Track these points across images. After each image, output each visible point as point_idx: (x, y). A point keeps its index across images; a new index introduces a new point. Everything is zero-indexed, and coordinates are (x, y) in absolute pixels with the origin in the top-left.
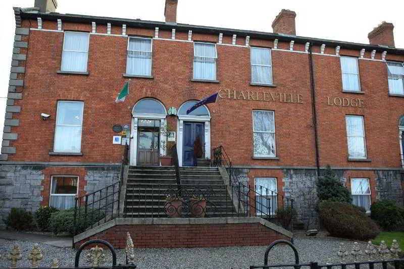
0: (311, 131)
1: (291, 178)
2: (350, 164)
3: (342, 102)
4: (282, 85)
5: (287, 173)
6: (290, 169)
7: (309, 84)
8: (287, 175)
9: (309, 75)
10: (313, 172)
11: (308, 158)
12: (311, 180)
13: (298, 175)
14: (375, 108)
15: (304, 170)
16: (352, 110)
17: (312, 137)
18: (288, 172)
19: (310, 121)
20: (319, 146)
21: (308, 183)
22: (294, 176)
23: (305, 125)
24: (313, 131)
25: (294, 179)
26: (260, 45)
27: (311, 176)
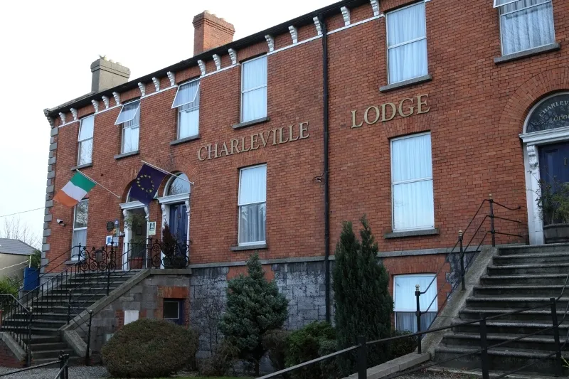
0: (320, 187)
1: (285, 279)
2: (391, 245)
3: (381, 113)
4: (278, 113)
5: (278, 270)
6: (282, 264)
7: (321, 96)
8: (279, 275)
9: (321, 80)
10: (319, 266)
11: (312, 240)
12: (316, 283)
13: (295, 274)
14: (458, 104)
15: (305, 264)
16: (400, 127)
17: (320, 198)
18: (280, 270)
19: (319, 170)
20: (332, 215)
21: (312, 289)
22: (289, 276)
23: (311, 177)
24: (323, 187)
25: (289, 282)
26: (253, 55)
27: (316, 276)
